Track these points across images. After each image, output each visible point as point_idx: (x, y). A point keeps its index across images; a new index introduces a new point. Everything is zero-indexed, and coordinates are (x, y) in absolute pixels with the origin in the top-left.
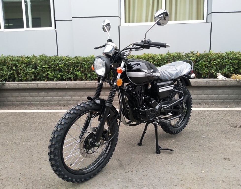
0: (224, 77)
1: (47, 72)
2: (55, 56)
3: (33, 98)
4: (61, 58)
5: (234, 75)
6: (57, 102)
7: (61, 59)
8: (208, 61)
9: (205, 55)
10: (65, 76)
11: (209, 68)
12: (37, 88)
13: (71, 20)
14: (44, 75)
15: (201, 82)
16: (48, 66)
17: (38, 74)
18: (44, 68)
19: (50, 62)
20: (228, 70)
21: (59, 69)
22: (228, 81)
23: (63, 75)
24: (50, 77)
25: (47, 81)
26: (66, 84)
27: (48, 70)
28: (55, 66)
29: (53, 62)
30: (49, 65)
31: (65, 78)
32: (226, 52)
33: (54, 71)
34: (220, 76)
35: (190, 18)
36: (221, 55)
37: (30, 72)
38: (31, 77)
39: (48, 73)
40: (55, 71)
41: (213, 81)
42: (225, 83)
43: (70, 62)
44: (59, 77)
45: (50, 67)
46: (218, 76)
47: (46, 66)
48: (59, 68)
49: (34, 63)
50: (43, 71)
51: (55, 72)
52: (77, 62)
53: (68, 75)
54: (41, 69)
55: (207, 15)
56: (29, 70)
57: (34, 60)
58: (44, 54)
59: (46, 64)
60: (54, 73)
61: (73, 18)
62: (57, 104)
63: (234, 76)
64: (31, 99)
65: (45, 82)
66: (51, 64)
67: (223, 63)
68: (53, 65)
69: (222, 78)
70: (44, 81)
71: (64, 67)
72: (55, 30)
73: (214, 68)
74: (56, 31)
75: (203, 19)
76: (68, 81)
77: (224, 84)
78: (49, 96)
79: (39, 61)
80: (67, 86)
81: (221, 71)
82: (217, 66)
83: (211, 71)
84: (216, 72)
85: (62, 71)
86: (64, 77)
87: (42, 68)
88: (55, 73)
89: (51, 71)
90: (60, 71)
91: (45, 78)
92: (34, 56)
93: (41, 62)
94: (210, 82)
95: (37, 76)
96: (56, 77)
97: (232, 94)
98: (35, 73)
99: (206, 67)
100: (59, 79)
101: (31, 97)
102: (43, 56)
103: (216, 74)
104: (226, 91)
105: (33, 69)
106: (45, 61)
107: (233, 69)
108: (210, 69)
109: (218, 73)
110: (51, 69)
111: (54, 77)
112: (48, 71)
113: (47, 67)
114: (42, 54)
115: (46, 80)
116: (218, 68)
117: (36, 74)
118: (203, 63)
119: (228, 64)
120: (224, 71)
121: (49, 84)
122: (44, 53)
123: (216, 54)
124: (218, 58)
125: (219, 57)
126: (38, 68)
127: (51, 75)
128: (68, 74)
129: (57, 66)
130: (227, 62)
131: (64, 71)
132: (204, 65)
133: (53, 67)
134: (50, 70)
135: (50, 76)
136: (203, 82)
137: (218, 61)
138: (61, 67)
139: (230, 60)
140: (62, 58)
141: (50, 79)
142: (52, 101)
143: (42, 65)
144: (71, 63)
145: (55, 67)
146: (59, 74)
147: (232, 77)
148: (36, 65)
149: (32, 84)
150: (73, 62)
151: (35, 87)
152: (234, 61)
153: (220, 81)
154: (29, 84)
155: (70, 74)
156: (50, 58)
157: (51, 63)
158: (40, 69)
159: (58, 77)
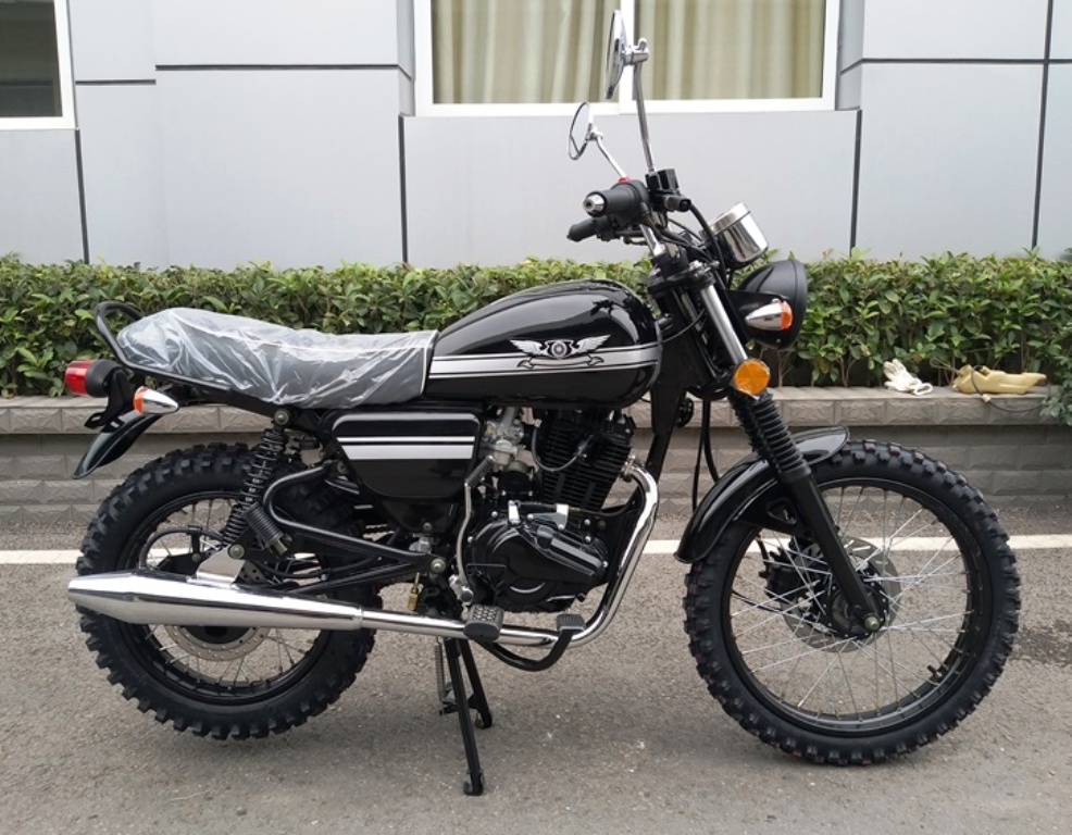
0: (919, 384)
1: (15, 346)
2: (70, 265)
4: (90, 277)
5: (967, 373)
7: (92, 282)
8: (839, 302)
9: (829, 271)
11: (849, 337)
13: (153, 82)
14: (0, 363)
15: (808, 406)
16: (18, 315)
19: (31, 298)
20: (941, 348)
21: (77, 335)
22: (939, 404)
24: (29, 375)
25: (17, 393)
27: (17, 335)
28: (57, 318)
29: (44, 297)
30: (24, 311)
32: (929, 259)
33: (50, 342)
34: (901, 379)
35: (759, 89)
36: (906, 273)
39: (18, 352)
40: (58, 340)
41: (864, 400)
42: (923, 409)
43: (140, 297)
45: (30, 323)
46: (889, 375)
47: (11, 315)
48: (76, 325)
51: (54, 350)
52: (173, 295)
55: (840, 72)
58: (15, 254)
59: (9, 304)
60: (49, 355)
61: (160, 68)
62: (64, 516)
63: (969, 377)
65: (3, 402)
66: (36, 305)
67: (915, 313)
68: (45, 312)
69: (912, 388)
73: (872, 337)
74: (78, 134)
75: (821, 96)
77: (919, 418)
78: (22, 477)
81: (904, 353)
82: (887, 328)
83: (855, 354)
84: (878, 358)
85: (95, 344)
88: (56, 354)
89: (36, 344)
91: (4, 378)
94: (853, 405)
96: (62, 376)
99: (830, 332)
102: (6, 262)
103: (879, 366)
106: (7, 288)
107: (961, 343)
108: (850, 341)
109: (890, 360)
110: (38, 333)
111: (52, 373)
112: (19, 341)
113: (15, 322)
115: (9, 390)
116: (890, 334)
118: (819, 309)
119: (937, 319)
120: (921, 350)
121: (17, 413)
122: (16, 251)
123: (881, 265)
124: (890, 286)
125: (897, 280)
127: (33, 365)
129: (66, 319)
130: (933, 309)
132: (820, 322)
133: (46, 323)
134: (31, 337)
135: (28, 372)
136: (816, 404)
137: (889, 302)
138: (88, 319)
139: (949, 298)
140: (95, 277)
141: (31, 386)
142: (36, 502)
144: (141, 301)
145: (58, 323)
147: (956, 383)
150: (153, 298)
152: (967, 301)
153: (898, 404)
156: (32, 276)
157: (37, 300)
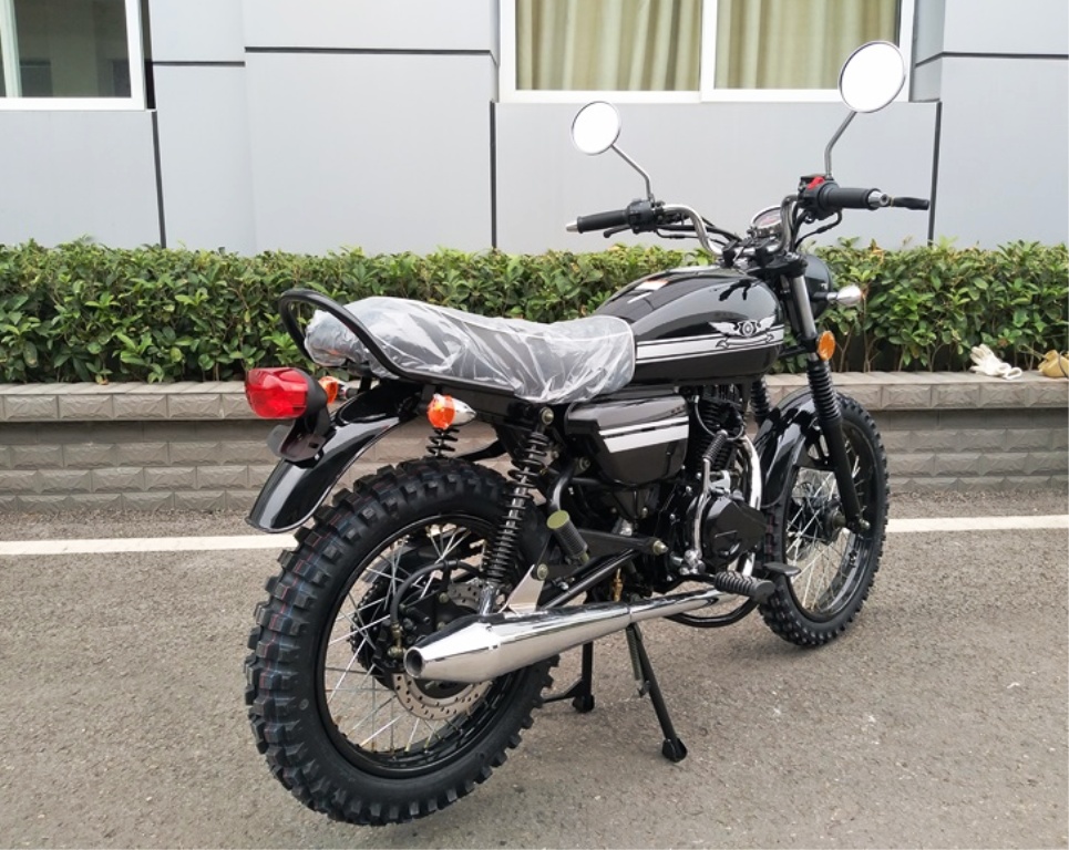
0: (1007, 369)
1: (112, 331)
2: (152, 249)
3: (31, 473)
4: (188, 261)
5: (1053, 358)
6: (165, 495)
7: (188, 267)
8: (931, 289)
9: (920, 258)
10: (212, 357)
11: (940, 323)
12: (55, 418)
13: (242, 64)
14: (94, 349)
15: (907, 390)
16: (115, 299)
17: (60, 342)
18: (93, 309)
19: (127, 282)
20: (1026, 334)
21: (175, 320)
22: (1029, 388)
23: (198, 353)
24: (125, 360)
25: (111, 379)
26: (215, 397)
27: (115, 321)
28: (155, 303)
29: (141, 281)
30: (120, 296)
31: (208, 368)
32: (1007, 247)
33: (147, 328)
34: (988, 363)
36: (992, 261)
37: (15, 330)
38: (21, 357)
39: (116, 337)
40: (157, 326)
41: (960, 384)
43: (239, 283)
44: (178, 359)
45: (123, 310)
46: (976, 360)
47: (107, 300)
48: (175, 311)
49: (37, 285)
50: (88, 328)
51: (152, 336)
52: (274, 281)
53: (224, 352)
54: (77, 315)
55: (915, 65)
56: (11, 323)
57: (34, 270)
58: (88, 239)
59: (104, 288)
60: (147, 341)
61: (249, 49)
62: (165, 504)
64: (22, 480)
65: (100, 387)
66: (134, 289)
67: (1002, 300)
68: (143, 297)
69: (1002, 372)
70: (94, 381)
71: (206, 305)
72: (151, 111)
73: (961, 322)
74: (154, 116)
76: (224, 380)
77: (1010, 401)
78: (123, 465)
79: (66, 274)
80: (221, 411)
81: (991, 339)
82: (975, 314)
83: (946, 340)
84: (966, 344)
85: (195, 329)
86: (208, 359)
87: (82, 313)
88: (154, 340)
89: (133, 329)
90: (183, 328)
91: (98, 363)
92: (34, 248)
93: (80, 278)
94: (949, 389)
95: (50, 354)
96: (161, 361)
97: (1045, 448)
98: (43, 340)
99: (923, 317)
100: (177, 372)
101: (19, 467)
102: (80, 246)
103: (967, 351)
104: (1015, 432)
105: (31, 319)
106: (99, 273)
107: (1045, 329)
108: (941, 327)
109: (977, 345)
110: (135, 318)
111: (149, 359)
112: (116, 326)
113: (112, 306)
114: (76, 239)
115: (103, 376)
116: (977, 320)
117: (50, 345)
118: (912, 295)
119: (1020, 306)
120: (1008, 336)
121: (121, 399)
122: (90, 234)
124: (978, 273)
125: (984, 268)
126: (56, 313)
127: (131, 351)
128: (225, 347)
129: (164, 304)
130: (1016, 297)
131: (206, 328)
132: (914, 308)
133: (144, 308)
134: (127, 322)
135: (125, 357)
136: (914, 388)
137: (978, 289)
138: (189, 305)
139: (1033, 286)
140: (193, 261)
141: (125, 372)
142: (137, 490)
143: (79, 294)
144: (242, 286)
145: (154, 310)
146: (177, 346)
148: (45, 295)
149: (28, 400)
150: (254, 283)
151: (47, 416)
152: (1049, 288)
153: (992, 388)
154: (10, 399)
155: (236, 343)
156: (125, 261)
157: (134, 284)
158: (72, 317)
159: (170, 361)
